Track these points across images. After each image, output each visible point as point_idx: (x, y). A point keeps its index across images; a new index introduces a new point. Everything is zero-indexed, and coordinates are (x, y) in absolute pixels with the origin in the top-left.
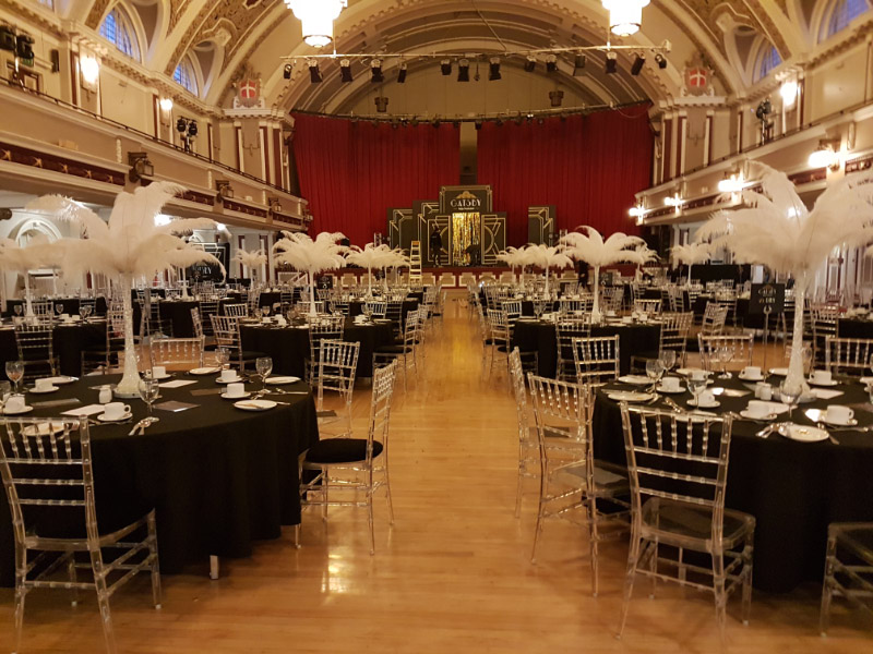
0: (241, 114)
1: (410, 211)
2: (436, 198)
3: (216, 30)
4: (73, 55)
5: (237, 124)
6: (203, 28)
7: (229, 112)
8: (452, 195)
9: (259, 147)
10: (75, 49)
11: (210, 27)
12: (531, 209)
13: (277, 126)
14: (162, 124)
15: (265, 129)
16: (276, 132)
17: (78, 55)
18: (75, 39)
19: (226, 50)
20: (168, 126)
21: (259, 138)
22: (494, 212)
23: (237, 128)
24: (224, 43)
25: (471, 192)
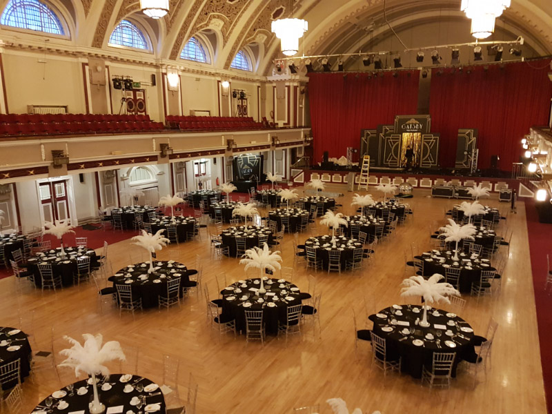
0: (275, 79)
1: (375, 131)
2: (392, 123)
3: (255, 37)
4: (164, 74)
5: (274, 85)
6: (247, 37)
7: (269, 78)
8: (402, 121)
9: (284, 97)
10: (164, 71)
11: (251, 36)
12: (460, 131)
13: (296, 84)
14: (223, 95)
15: (289, 87)
16: (295, 88)
17: (166, 74)
18: (164, 67)
19: (265, 44)
20: (227, 96)
21: (285, 93)
22: (431, 132)
23: (274, 87)
24: (263, 41)
25: (416, 119)
